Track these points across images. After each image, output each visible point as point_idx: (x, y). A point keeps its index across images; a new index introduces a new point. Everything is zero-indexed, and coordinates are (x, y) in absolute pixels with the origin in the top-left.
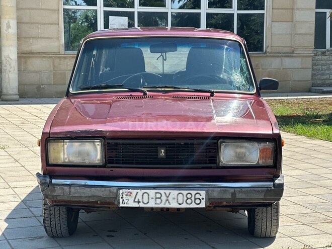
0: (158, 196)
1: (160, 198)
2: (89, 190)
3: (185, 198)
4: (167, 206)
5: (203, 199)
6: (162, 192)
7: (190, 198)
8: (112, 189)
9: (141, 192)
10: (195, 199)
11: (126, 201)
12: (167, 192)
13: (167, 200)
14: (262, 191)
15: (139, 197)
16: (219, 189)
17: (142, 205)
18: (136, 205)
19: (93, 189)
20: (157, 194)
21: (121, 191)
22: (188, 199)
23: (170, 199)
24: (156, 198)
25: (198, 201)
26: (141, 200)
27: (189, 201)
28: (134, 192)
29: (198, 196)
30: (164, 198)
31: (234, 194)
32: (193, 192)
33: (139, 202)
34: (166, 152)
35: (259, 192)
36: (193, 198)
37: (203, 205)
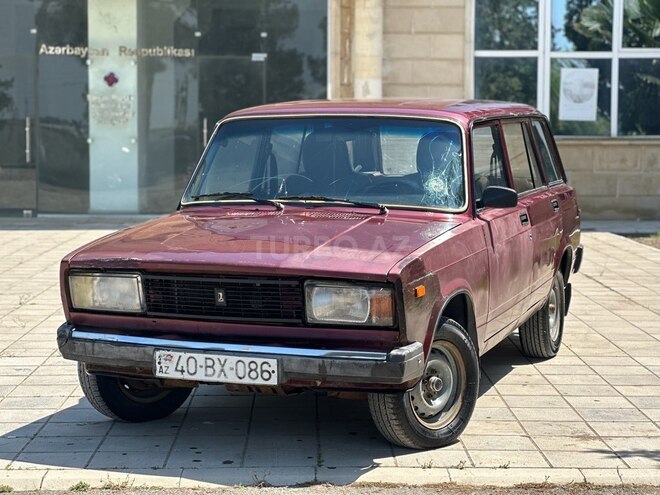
0: (210, 363)
1: (212, 367)
2: (116, 348)
3: (248, 370)
4: (222, 379)
5: (273, 372)
6: (215, 357)
7: (255, 370)
8: (147, 349)
9: (185, 356)
10: (262, 372)
11: (164, 369)
12: (223, 358)
13: (222, 371)
14: (368, 366)
15: (183, 363)
16: (299, 358)
17: (186, 376)
18: (178, 376)
19: (123, 348)
20: (208, 361)
21: (158, 353)
22: (251, 370)
23: (226, 368)
24: (207, 367)
25: (266, 375)
26: (185, 369)
27: (253, 374)
28: (176, 355)
29: (265, 367)
30: (217, 367)
31: (322, 367)
32: (259, 361)
33: (182, 371)
34: (226, 296)
35: (362, 366)
36: (259, 370)
37: (274, 381)
